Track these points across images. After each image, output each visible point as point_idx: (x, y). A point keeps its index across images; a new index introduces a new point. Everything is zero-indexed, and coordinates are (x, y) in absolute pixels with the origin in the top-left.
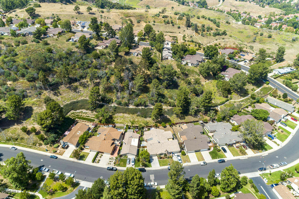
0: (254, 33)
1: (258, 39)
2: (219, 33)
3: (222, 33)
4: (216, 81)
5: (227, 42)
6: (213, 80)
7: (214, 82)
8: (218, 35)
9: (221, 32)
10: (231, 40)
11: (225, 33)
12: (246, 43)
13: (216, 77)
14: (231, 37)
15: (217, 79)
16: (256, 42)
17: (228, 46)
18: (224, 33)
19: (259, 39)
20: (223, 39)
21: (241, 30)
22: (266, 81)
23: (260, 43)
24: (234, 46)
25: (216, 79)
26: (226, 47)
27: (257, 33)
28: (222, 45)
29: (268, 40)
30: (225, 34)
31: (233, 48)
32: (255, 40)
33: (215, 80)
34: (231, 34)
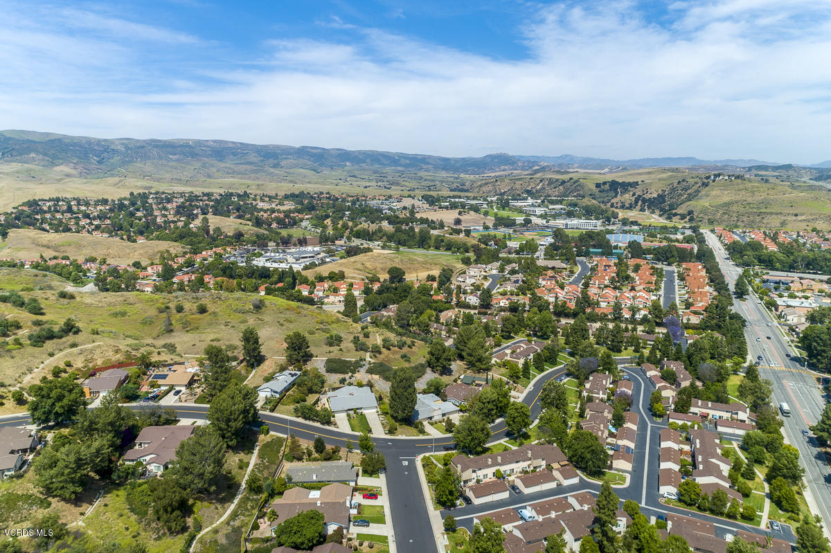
0: (158, 308)
1: (177, 321)
2: (50, 330)
3: (63, 330)
4: (122, 493)
5: (91, 351)
6: (108, 492)
7: (116, 500)
8: (51, 336)
9: (56, 329)
10: (101, 343)
11: (73, 327)
12: (150, 341)
13: (114, 476)
14: (98, 334)
15: (120, 485)
16: (174, 330)
17: (99, 362)
18: (70, 328)
19: (180, 320)
20: (74, 345)
21: (118, 309)
22: (259, 427)
23: (187, 331)
24: (119, 357)
25: (118, 486)
26: (94, 366)
27: (168, 308)
28: (79, 363)
29: (202, 319)
30: (74, 330)
31: (120, 365)
32: (172, 327)
33: (116, 492)
34: (93, 326)
